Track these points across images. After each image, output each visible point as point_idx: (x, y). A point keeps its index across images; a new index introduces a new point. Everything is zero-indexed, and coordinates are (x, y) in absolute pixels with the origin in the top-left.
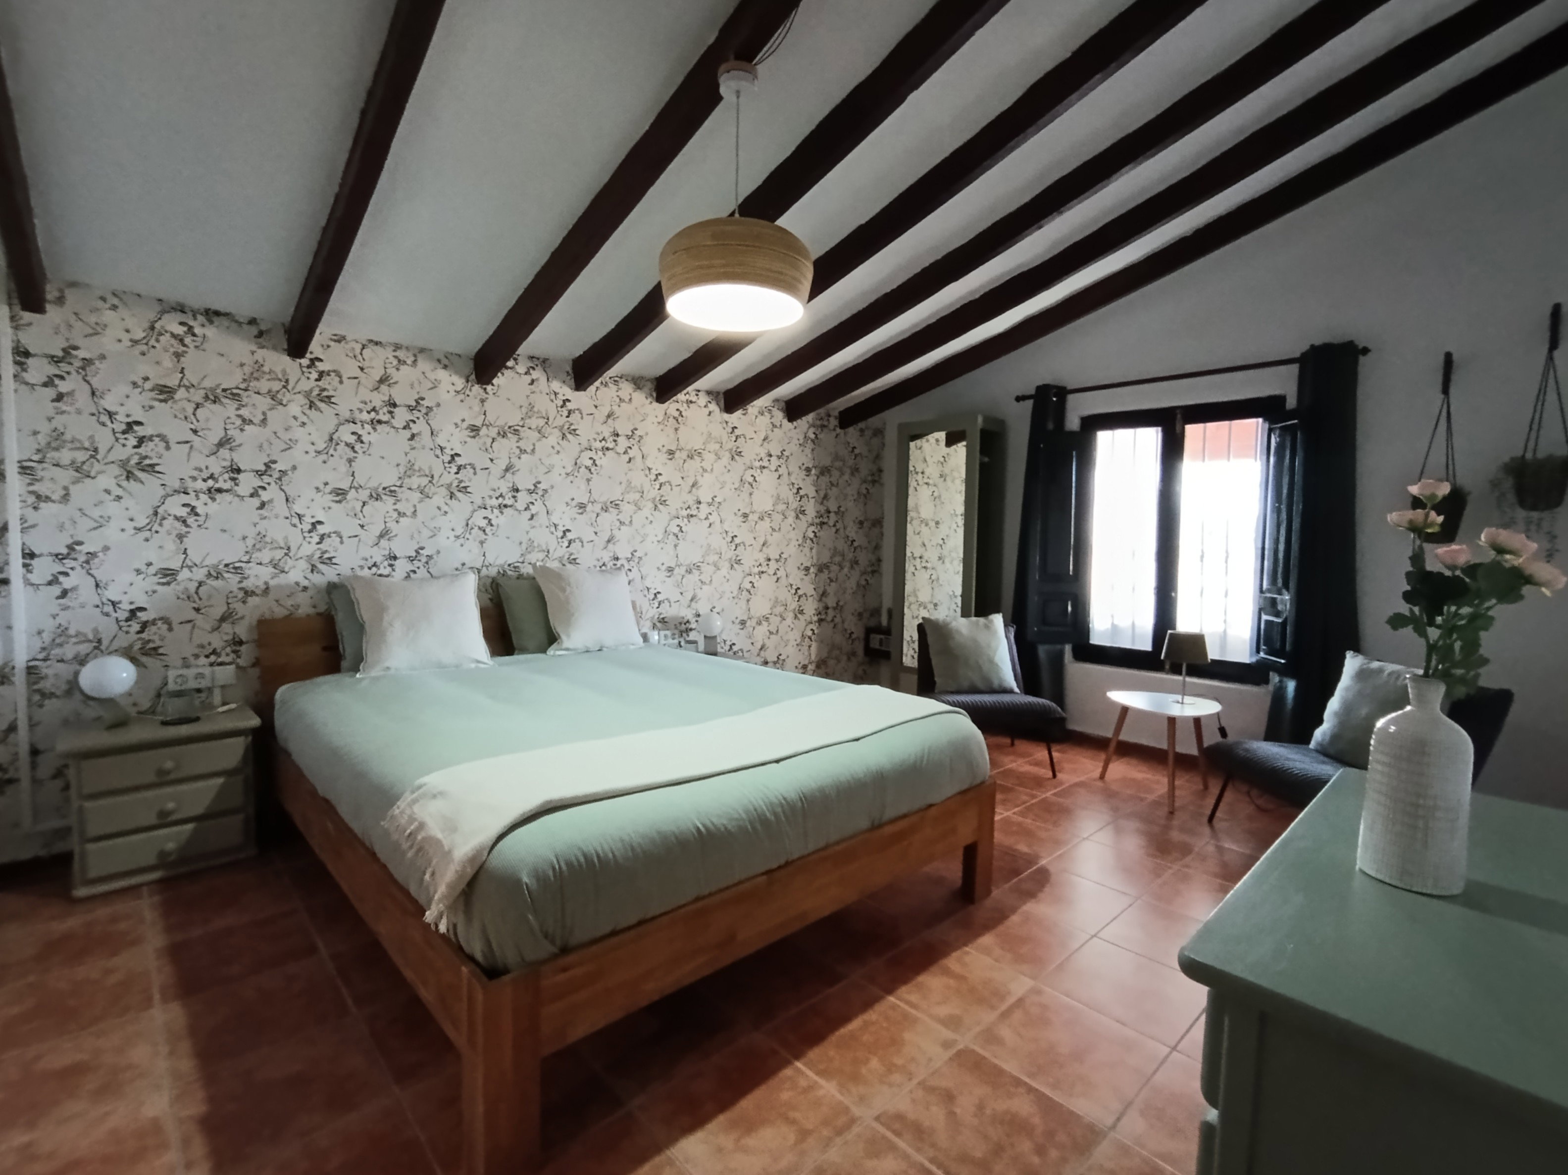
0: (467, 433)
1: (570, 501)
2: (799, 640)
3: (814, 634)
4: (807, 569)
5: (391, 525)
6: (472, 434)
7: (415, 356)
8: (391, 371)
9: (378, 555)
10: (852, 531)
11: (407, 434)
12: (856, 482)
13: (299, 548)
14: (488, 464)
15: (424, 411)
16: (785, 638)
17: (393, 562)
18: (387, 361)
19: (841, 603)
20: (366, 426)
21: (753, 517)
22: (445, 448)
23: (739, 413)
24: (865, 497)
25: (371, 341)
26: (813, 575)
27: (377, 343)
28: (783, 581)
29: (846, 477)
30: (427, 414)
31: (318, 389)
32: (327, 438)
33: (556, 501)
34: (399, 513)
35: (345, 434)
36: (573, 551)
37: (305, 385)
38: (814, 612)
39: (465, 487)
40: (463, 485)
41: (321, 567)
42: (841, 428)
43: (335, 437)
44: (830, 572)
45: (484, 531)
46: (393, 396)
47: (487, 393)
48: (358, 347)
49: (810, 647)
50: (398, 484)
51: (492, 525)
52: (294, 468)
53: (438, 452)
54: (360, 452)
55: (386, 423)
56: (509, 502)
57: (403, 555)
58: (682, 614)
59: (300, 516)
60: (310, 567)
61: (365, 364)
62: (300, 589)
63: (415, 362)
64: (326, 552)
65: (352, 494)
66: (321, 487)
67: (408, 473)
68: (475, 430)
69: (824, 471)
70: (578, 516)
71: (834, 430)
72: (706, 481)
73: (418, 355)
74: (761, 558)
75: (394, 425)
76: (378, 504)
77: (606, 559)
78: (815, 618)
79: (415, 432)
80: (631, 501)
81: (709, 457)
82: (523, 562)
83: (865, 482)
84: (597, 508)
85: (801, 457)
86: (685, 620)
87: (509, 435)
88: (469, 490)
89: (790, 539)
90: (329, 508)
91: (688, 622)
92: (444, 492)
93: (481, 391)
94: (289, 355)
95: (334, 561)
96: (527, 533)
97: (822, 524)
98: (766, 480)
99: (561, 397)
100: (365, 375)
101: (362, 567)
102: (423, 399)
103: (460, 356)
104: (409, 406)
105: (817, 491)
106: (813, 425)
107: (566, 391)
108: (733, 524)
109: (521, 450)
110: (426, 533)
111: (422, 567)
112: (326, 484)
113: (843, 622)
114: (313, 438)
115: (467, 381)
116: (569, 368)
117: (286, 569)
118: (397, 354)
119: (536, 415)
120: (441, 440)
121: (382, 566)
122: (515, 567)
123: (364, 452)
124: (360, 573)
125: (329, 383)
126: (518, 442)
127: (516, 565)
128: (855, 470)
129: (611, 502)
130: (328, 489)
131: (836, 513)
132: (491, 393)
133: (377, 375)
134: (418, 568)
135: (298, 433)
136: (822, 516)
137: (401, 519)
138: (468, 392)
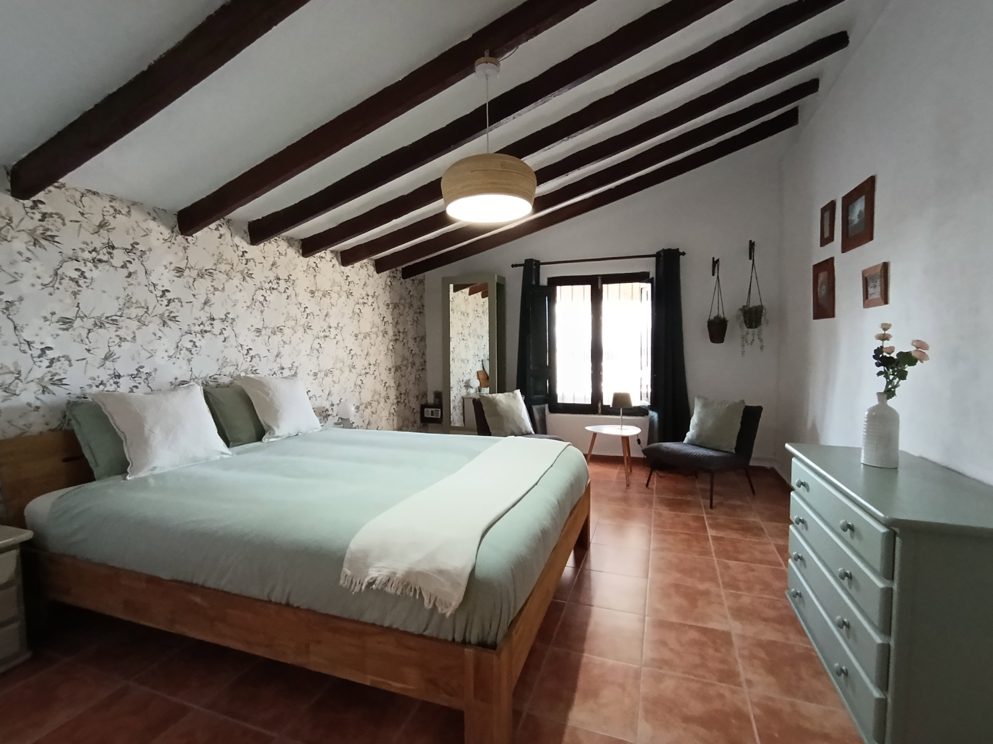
0: (174, 273)
1: (250, 327)
2: (388, 416)
3: (395, 411)
4: (390, 369)
5: (115, 349)
6: (178, 275)
7: (128, 207)
8: (109, 218)
9: (104, 375)
10: (411, 343)
11: (125, 272)
12: (412, 312)
13: (29, 372)
14: (192, 299)
15: (139, 254)
16: (380, 416)
17: (117, 380)
18: (105, 209)
19: (407, 391)
20: (88, 263)
21: (360, 337)
22: (157, 285)
23: (349, 267)
24: (416, 322)
25: (89, 191)
26: (393, 373)
27: (94, 193)
28: (378, 378)
29: (407, 309)
30: (141, 257)
31: (41, 228)
32: (52, 272)
33: (240, 326)
34: (121, 339)
35: (69, 270)
36: (255, 365)
37: (28, 224)
38: (394, 397)
39: (174, 317)
40: (172, 315)
41: (51, 387)
42: (403, 278)
43: (60, 272)
44: (401, 371)
45: (190, 351)
46: (111, 239)
47: (188, 243)
48: (78, 195)
49: (393, 420)
50: (119, 314)
51: (196, 347)
52: (21, 299)
53: (152, 288)
54: (84, 286)
55: (106, 262)
56: (208, 328)
57: (126, 374)
58: (323, 405)
59: (29, 343)
60: (42, 389)
61: (86, 210)
62: (32, 409)
63: (129, 212)
64: (56, 374)
65: (78, 323)
66: (49, 316)
67: (127, 305)
68: (180, 271)
69: (396, 306)
70: (256, 338)
71: (400, 279)
72: (333, 312)
73: (132, 207)
74: (366, 363)
75: (113, 264)
76: (101, 331)
77: (276, 369)
78: (395, 401)
79: (132, 271)
80: (290, 327)
81: (334, 295)
82: (220, 375)
83: (416, 313)
84: (269, 332)
85: (385, 297)
86: (325, 409)
87: (206, 276)
88: (177, 319)
89: (380, 351)
90: (57, 335)
91: (327, 410)
92: (158, 321)
93: (184, 241)
94: (13, 195)
95: (64, 382)
96: (222, 352)
97: (396, 340)
98: (367, 311)
99: (241, 249)
100: (86, 220)
101: (90, 386)
102: (137, 244)
103: (165, 211)
104: (126, 249)
105: (393, 319)
106: (389, 277)
107: (244, 245)
108: (350, 342)
109: (215, 289)
110: (145, 354)
111: (143, 383)
112: (53, 314)
113: (409, 402)
114: (39, 271)
115: (173, 232)
116: (246, 228)
117: (17, 392)
118: (113, 204)
119: (225, 262)
120: (153, 278)
121: (108, 384)
122: (214, 379)
123: (87, 287)
124: (88, 390)
125: (53, 224)
126: (212, 282)
127: (215, 376)
128: (411, 305)
129: (278, 328)
130: (55, 318)
131: (403, 333)
132: (191, 242)
133: (97, 220)
134: (140, 383)
135: (23, 267)
136: (396, 335)
137: (123, 344)
138: (173, 241)
